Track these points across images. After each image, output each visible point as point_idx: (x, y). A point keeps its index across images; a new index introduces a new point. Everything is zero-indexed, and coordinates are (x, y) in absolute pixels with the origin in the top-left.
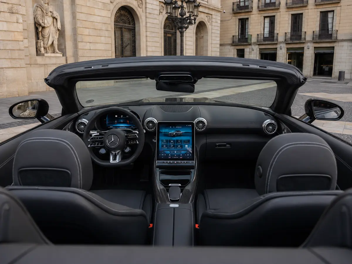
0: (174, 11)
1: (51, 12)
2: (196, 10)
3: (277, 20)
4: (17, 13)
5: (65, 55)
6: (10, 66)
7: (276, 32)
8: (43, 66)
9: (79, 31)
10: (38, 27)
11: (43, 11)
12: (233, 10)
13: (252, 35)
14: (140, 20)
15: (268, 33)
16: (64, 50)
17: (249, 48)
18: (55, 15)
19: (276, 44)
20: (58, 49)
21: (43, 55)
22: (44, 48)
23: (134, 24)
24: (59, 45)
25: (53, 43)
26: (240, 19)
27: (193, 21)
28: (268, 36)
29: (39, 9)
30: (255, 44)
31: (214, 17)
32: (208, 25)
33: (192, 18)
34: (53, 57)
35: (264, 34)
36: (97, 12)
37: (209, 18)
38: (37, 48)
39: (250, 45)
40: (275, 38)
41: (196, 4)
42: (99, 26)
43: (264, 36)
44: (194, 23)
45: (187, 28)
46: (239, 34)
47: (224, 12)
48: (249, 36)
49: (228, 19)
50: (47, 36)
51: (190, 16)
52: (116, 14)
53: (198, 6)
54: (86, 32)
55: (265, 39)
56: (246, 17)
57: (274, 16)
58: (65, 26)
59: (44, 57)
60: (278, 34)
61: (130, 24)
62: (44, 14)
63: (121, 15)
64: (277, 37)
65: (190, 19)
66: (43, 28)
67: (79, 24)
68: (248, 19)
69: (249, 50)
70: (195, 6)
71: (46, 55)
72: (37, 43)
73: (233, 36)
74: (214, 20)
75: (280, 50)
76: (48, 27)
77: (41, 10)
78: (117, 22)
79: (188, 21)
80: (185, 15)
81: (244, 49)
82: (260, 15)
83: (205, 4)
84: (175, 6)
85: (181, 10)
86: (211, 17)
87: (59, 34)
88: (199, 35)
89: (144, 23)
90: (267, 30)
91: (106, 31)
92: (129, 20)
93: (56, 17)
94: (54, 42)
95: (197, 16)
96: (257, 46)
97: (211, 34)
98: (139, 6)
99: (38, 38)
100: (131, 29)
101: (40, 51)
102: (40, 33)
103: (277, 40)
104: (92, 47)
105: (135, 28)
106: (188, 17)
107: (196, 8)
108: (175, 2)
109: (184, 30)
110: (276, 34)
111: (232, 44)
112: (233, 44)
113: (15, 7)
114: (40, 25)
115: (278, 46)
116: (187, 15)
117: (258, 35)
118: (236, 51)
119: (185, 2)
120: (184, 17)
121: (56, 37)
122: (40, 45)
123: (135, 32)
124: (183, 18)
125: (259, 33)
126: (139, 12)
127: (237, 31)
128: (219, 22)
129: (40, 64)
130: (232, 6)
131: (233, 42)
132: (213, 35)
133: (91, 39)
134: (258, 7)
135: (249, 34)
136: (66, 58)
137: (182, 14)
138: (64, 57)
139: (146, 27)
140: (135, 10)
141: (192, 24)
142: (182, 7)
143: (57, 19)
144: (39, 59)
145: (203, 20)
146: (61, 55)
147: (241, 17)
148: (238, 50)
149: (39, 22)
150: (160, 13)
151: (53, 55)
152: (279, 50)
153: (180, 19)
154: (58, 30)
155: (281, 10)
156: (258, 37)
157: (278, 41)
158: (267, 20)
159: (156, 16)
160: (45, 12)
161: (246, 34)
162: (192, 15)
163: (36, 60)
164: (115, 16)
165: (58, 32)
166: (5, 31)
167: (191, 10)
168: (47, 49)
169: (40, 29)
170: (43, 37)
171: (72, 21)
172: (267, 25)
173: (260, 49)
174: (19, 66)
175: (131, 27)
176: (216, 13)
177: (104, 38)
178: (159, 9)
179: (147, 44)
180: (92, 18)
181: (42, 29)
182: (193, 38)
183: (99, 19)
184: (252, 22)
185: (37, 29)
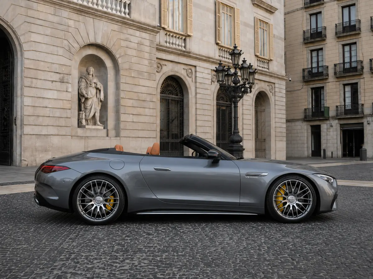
0: (226, 78)
1: (95, 83)
2: (251, 77)
3: (360, 88)
4: (67, 83)
5: (106, 128)
6: (56, 133)
7: (360, 102)
8: (84, 137)
9: (122, 102)
10: (81, 98)
11: (88, 82)
12: (304, 77)
13: (329, 107)
14: (189, 91)
15: (350, 104)
16: (106, 122)
17: (327, 124)
18: (98, 86)
19: (362, 118)
20: (100, 121)
21: (84, 127)
22: (86, 120)
23: (183, 96)
24: (101, 117)
25: (94, 115)
26: (312, 89)
27: (249, 90)
28: (350, 108)
29: (84, 80)
30: (334, 118)
31: (277, 85)
32: (270, 95)
33: (247, 86)
34: (94, 129)
35: (345, 105)
36: (142, 82)
37: (271, 87)
38: (78, 120)
39: (327, 119)
40: (359, 110)
41: (251, 71)
42: (143, 97)
43: (345, 107)
44: (249, 92)
45: (241, 97)
46: (312, 106)
47: (290, 80)
48: (325, 108)
49: (296, 88)
50: (89, 108)
51: (244, 84)
52: (162, 84)
53: (254, 73)
54: (130, 103)
55: (347, 112)
56: (321, 85)
57: (357, 83)
58: (108, 97)
59: (85, 129)
60: (363, 105)
61: (177, 95)
62: (88, 85)
63: (168, 85)
64: (362, 109)
65: (244, 87)
66: (87, 99)
67: (122, 95)
68: (323, 87)
69: (327, 127)
70: (250, 73)
71: (87, 127)
72: (79, 115)
73: (305, 109)
74: (277, 90)
75: (368, 125)
76: (91, 98)
77: (85, 81)
78: (163, 93)
79: (243, 89)
80: (239, 82)
81: (320, 125)
82: (338, 83)
83: (266, 72)
84: (228, 73)
85: (234, 77)
86: (273, 86)
87: (101, 106)
88: (259, 108)
89: (194, 94)
90: (348, 101)
91: (151, 102)
92: (177, 91)
93: (100, 88)
94: (96, 114)
95: (253, 84)
96: (337, 121)
97: (275, 107)
98: (188, 75)
99: (80, 110)
100: (179, 101)
101: (82, 123)
102: (83, 104)
103: (363, 112)
104: (135, 119)
105: (183, 100)
106: (242, 85)
107: (251, 75)
108: (227, 69)
109: (238, 99)
110: (360, 105)
111: (304, 119)
112: (306, 119)
113: (66, 77)
114: (84, 96)
115: (365, 121)
116: (242, 83)
117: (337, 107)
118: (310, 128)
119: (239, 69)
120: (238, 85)
121: (99, 108)
122: (82, 117)
123: (183, 104)
124: (236, 86)
125: (338, 104)
126: (189, 81)
127: (310, 103)
128: (284, 91)
129: (80, 137)
130: (302, 74)
131: (305, 117)
132: (277, 107)
133: (135, 111)
134: (335, 73)
135: (325, 106)
136: (108, 130)
137: (236, 82)
138: (105, 130)
139: (196, 98)
140: (184, 79)
141: (247, 93)
142: (235, 74)
143: (100, 91)
144: (80, 131)
145: (264, 90)
146: (102, 128)
147: (314, 86)
148: (312, 127)
149: (83, 94)
150: (213, 83)
151: (94, 127)
152: (366, 126)
153: (233, 87)
154: (101, 101)
155: (364, 76)
156: (337, 110)
157: (364, 114)
158: (348, 89)
159: (206, 86)
160: (89, 83)
161: (322, 106)
162: (247, 82)
163: (77, 132)
164: (161, 87)
165: (100, 104)
166: (55, 99)
167: (245, 77)
168: (89, 121)
169: (83, 100)
170: (86, 109)
171: (116, 92)
172: (348, 94)
173: (341, 124)
174: (64, 133)
175: (179, 98)
176: (279, 81)
177: (148, 109)
178: (211, 79)
179: (196, 118)
180: (137, 89)
181: (85, 100)
182: (252, 111)
183: (144, 90)
184: (328, 91)
185: (79, 100)
